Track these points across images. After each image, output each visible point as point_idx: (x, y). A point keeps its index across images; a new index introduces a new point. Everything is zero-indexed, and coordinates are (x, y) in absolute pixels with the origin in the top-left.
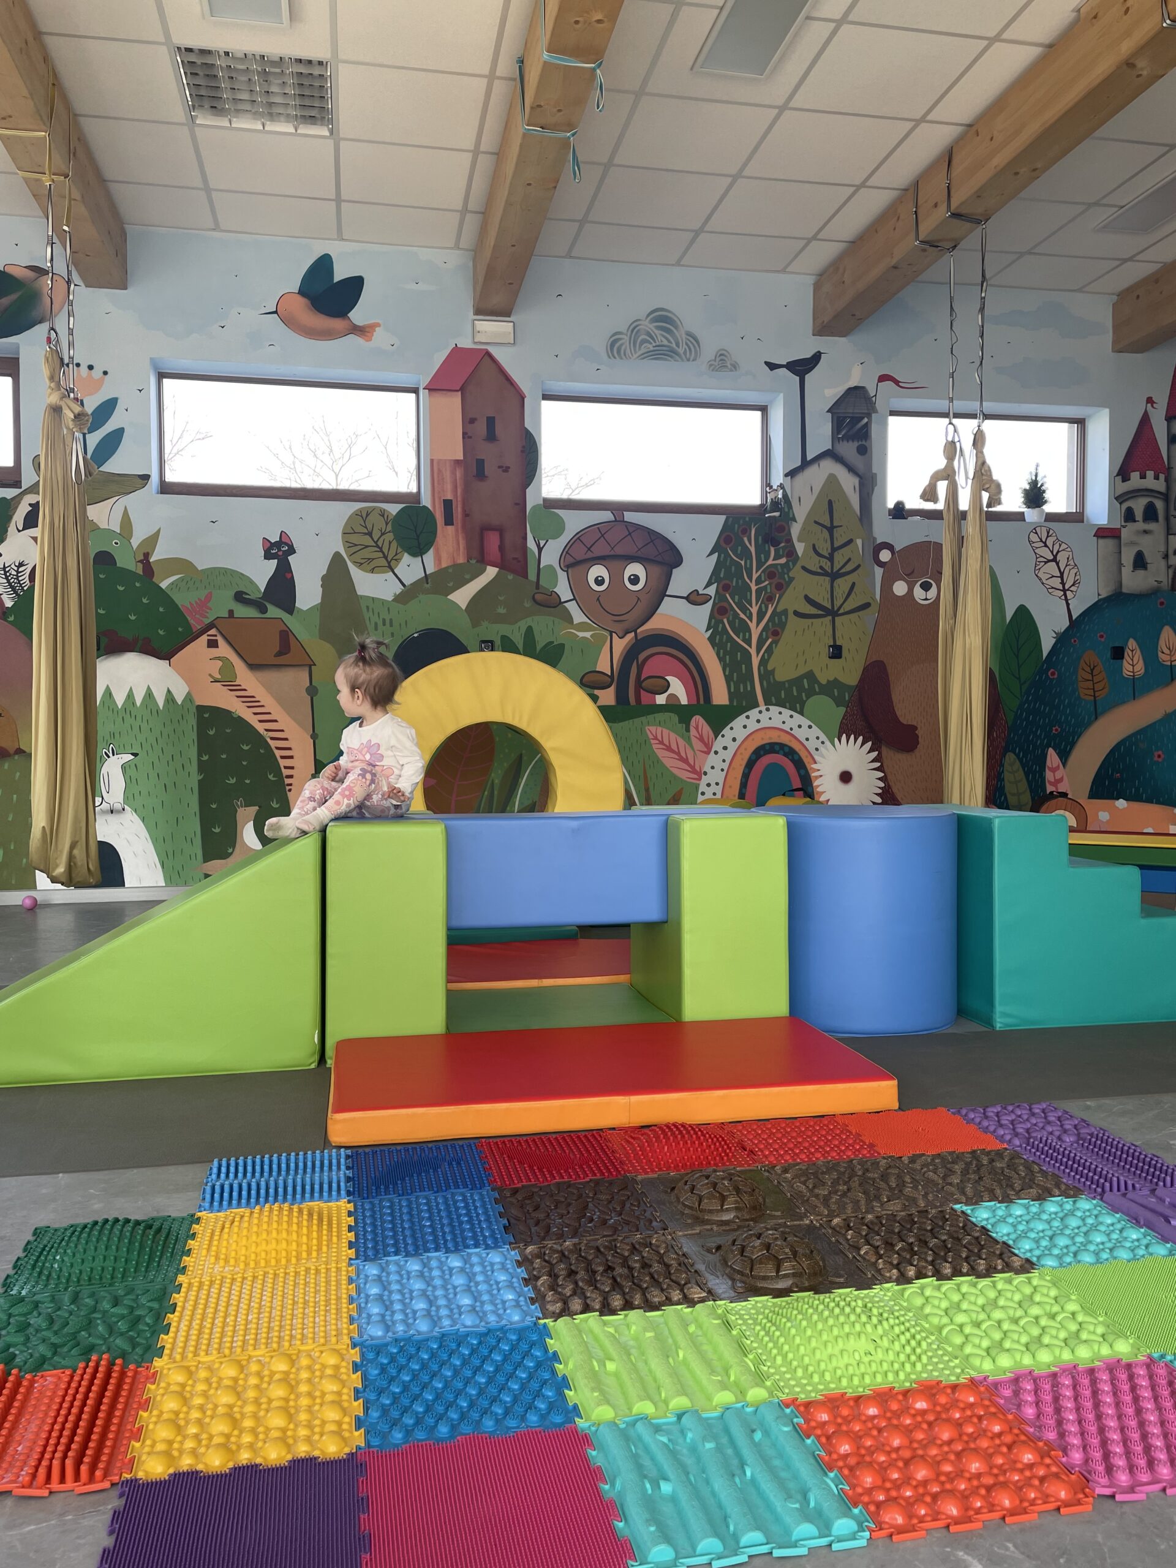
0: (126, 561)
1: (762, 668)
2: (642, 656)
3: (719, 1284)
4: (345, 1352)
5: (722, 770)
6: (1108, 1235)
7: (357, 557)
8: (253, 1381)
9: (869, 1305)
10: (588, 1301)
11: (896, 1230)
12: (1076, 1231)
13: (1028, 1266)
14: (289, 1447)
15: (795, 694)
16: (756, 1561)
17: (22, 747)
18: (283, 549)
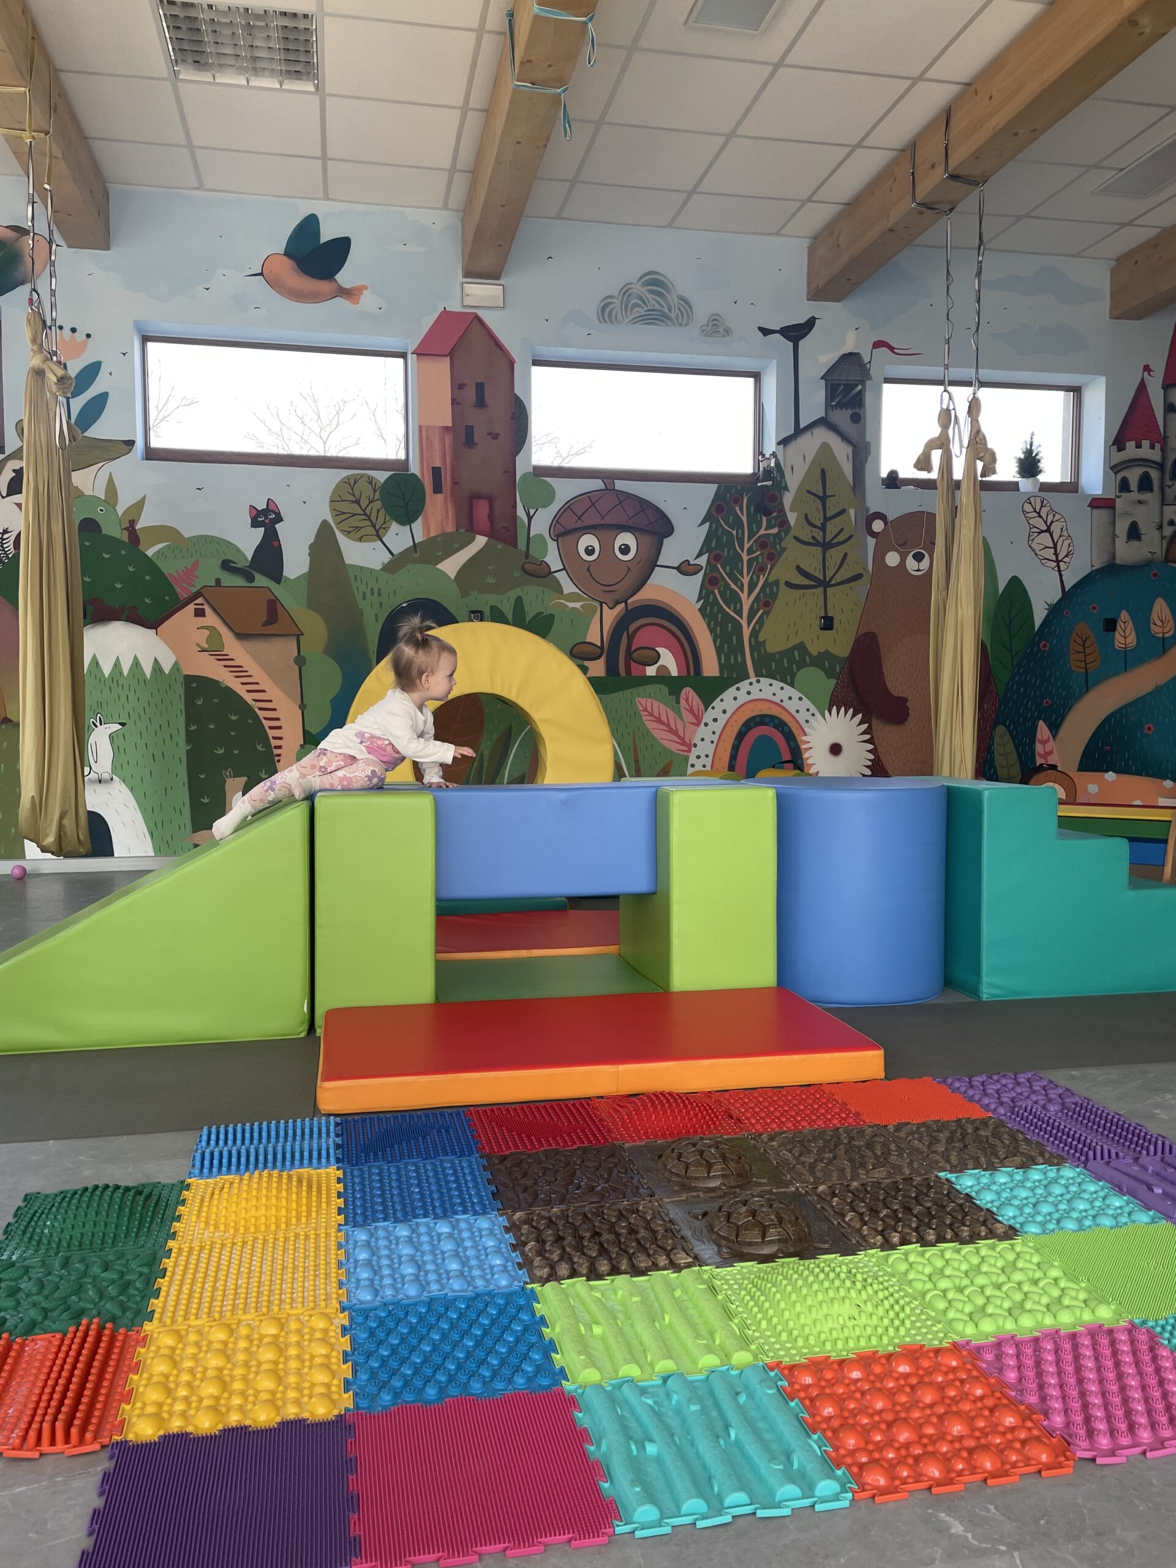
0: (112, 529)
1: (753, 639)
2: (632, 628)
3: (706, 1250)
4: (333, 1316)
5: (712, 742)
6: (1091, 1202)
7: (345, 525)
8: (242, 1344)
9: (854, 1271)
10: (575, 1266)
11: (881, 1198)
12: (1060, 1198)
13: (1011, 1233)
14: (277, 1409)
15: (786, 665)
16: (740, 1521)
17: (8, 716)
18: (270, 517)
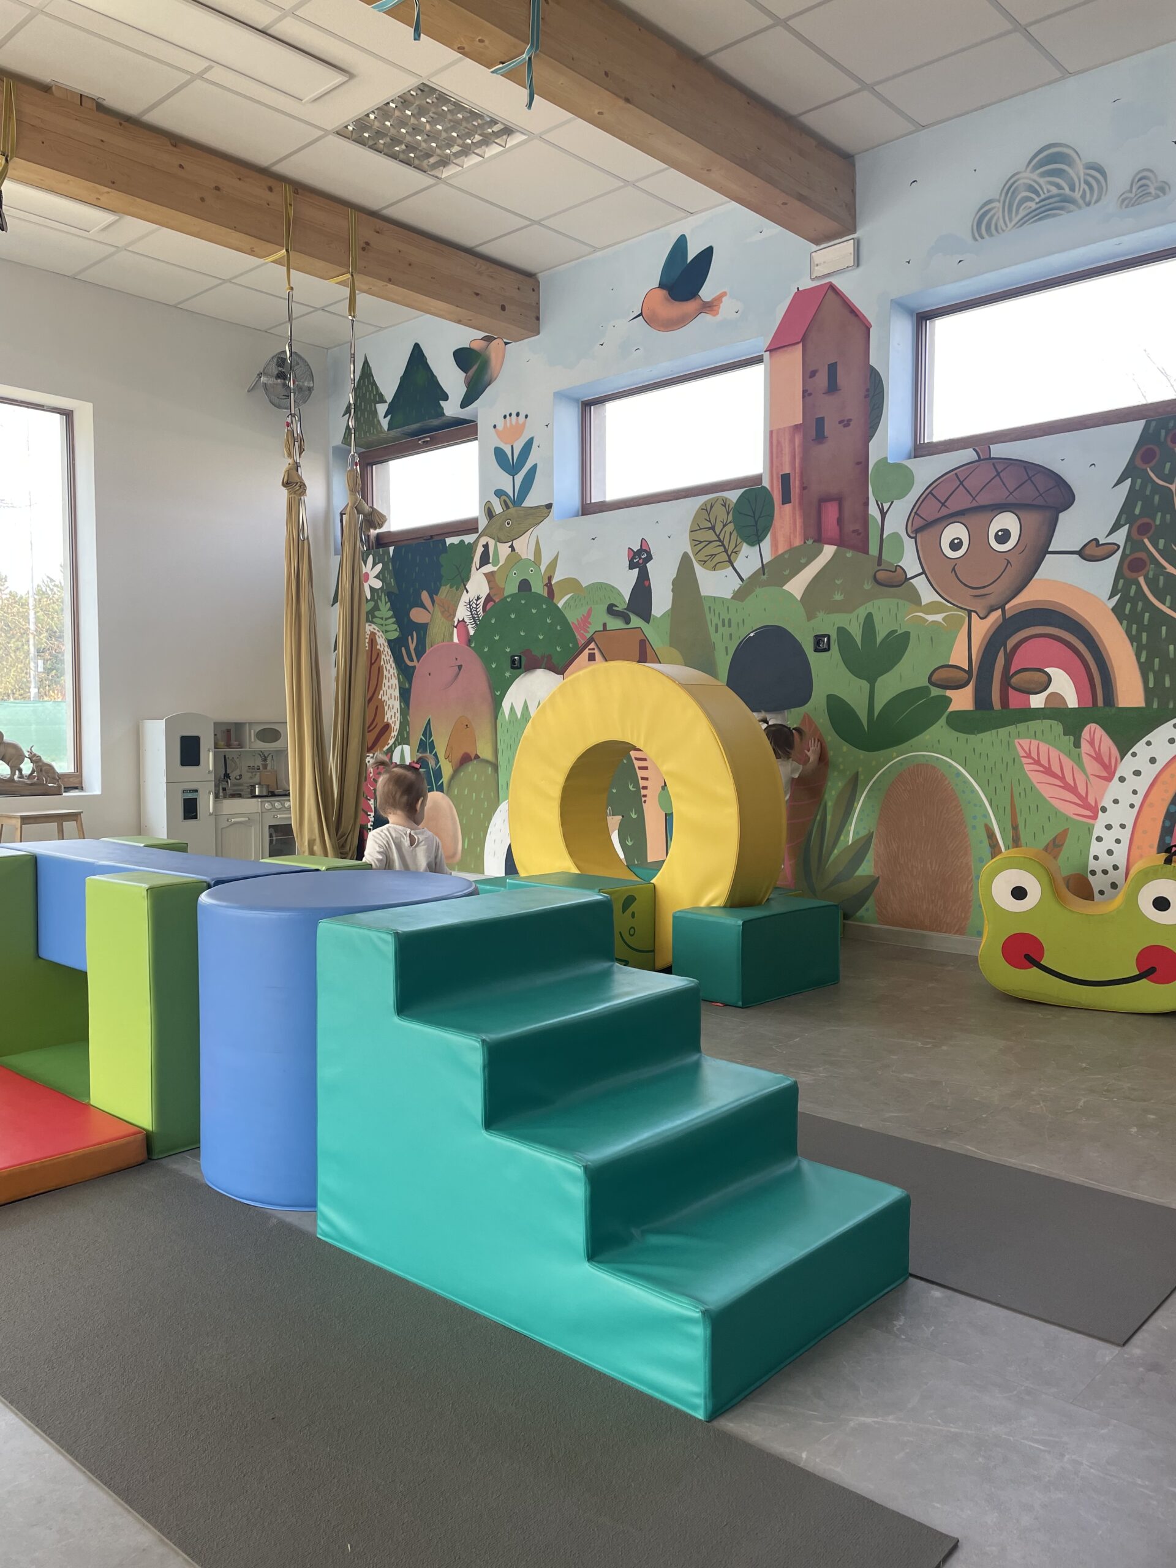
0: (538, 588)
2: (1011, 643)
5: (1132, 806)
7: (702, 556)
17: (478, 754)
18: (643, 557)
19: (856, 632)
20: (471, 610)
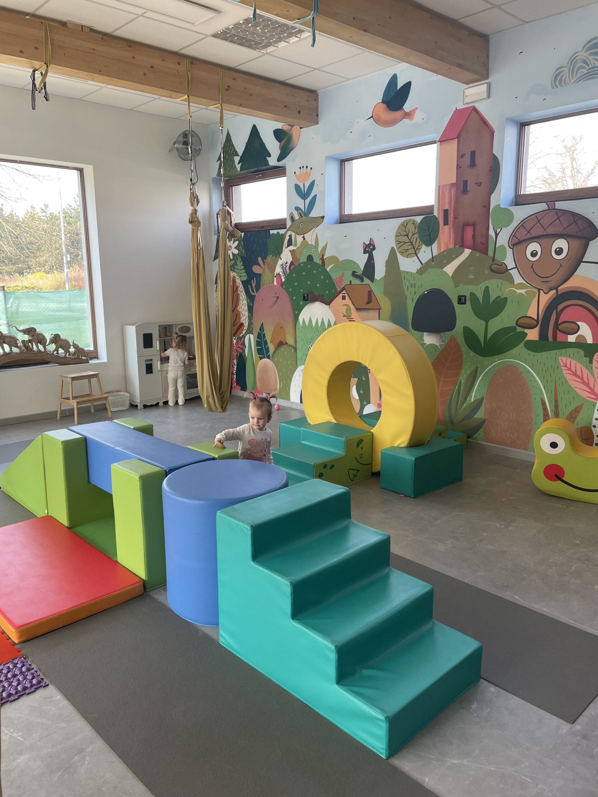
0: (317, 260)
2: (560, 307)
7: (401, 249)
17: (287, 342)
18: (371, 248)
19: (480, 295)
20: (283, 268)
